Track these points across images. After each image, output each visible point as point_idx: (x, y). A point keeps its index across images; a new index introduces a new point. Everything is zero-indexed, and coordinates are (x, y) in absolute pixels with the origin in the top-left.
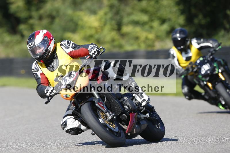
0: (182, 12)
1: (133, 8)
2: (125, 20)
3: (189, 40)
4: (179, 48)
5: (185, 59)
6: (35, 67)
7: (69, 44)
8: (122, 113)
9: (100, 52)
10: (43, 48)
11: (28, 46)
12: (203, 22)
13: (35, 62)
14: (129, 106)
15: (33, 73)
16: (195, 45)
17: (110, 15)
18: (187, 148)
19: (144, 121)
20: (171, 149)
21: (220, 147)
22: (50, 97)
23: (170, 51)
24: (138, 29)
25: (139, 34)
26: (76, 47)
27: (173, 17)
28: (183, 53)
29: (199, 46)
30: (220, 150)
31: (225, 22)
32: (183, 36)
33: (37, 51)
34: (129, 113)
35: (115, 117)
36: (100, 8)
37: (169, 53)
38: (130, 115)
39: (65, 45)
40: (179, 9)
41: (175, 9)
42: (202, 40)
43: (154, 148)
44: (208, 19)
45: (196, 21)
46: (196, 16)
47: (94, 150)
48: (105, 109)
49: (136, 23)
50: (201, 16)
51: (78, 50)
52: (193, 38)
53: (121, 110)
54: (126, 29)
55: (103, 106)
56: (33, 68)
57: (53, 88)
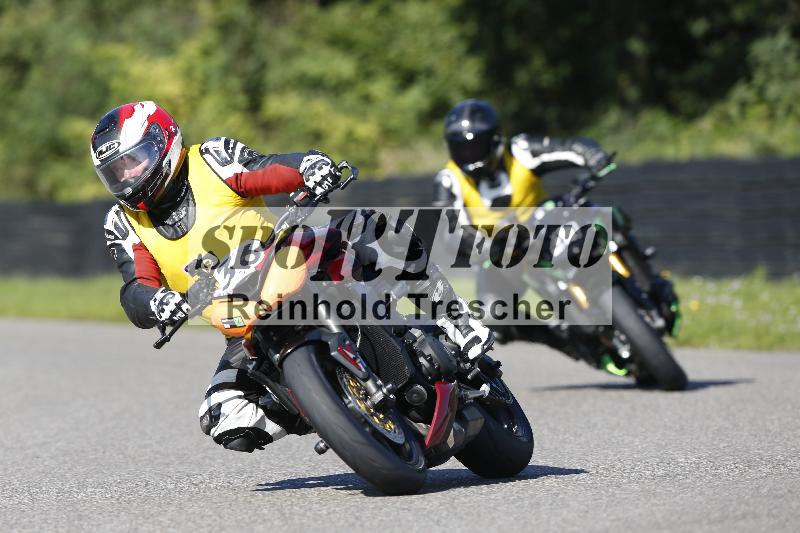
0: (474, 47)
1: (302, 33)
2: (275, 75)
3: (504, 139)
4: (471, 167)
5: (488, 203)
6: (116, 225)
7: (230, 151)
8: (412, 382)
9: (338, 178)
10: (145, 163)
11: (93, 155)
12: (547, 79)
13: (116, 207)
14: (431, 359)
15: (109, 243)
16: (523, 157)
17: (221, 58)
18: (493, 518)
19: (473, 408)
20: (438, 523)
21: (608, 515)
22: (172, 325)
23: (438, 179)
24: (320, 106)
25: (323, 125)
26: (254, 161)
27: (440, 63)
28: (484, 185)
29: (535, 162)
30: (608, 524)
31: (623, 80)
32: (482, 126)
33: (126, 171)
34: (433, 382)
35: (391, 396)
36: (187, 32)
37: (437, 186)
38: (436, 387)
39: (216, 152)
40: (462, 37)
41: (448, 35)
42: (546, 142)
43: (381, 520)
44: (565, 70)
45: (522, 77)
46: (521, 59)
47: (169, 527)
48: (361, 369)
49: (313, 85)
50: (538, 62)
51: (260, 171)
52: (516, 133)
53: (407, 370)
54: (277, 105)
55: (355, 359)
56: (109, 226)
57: (183, 295)
